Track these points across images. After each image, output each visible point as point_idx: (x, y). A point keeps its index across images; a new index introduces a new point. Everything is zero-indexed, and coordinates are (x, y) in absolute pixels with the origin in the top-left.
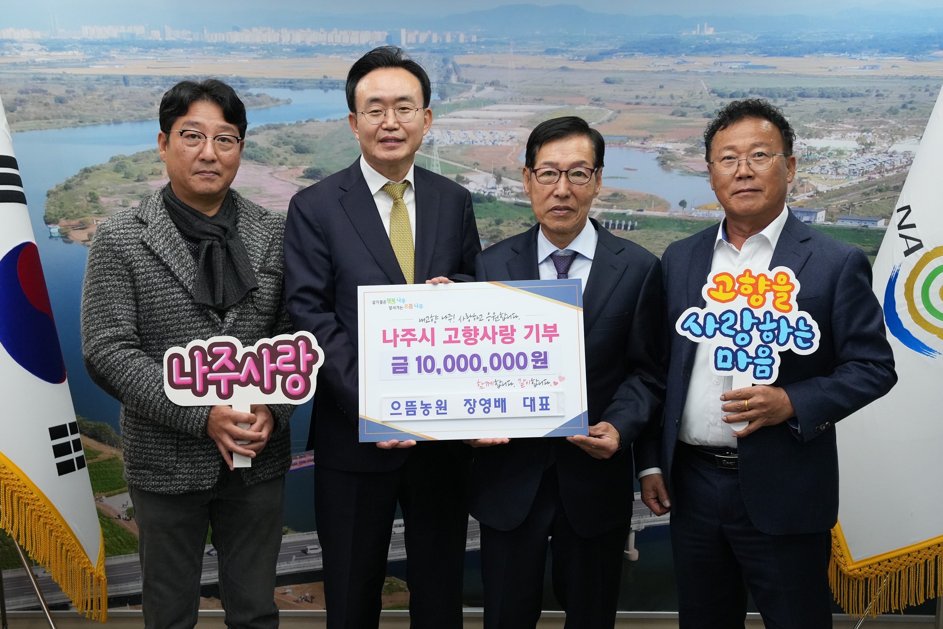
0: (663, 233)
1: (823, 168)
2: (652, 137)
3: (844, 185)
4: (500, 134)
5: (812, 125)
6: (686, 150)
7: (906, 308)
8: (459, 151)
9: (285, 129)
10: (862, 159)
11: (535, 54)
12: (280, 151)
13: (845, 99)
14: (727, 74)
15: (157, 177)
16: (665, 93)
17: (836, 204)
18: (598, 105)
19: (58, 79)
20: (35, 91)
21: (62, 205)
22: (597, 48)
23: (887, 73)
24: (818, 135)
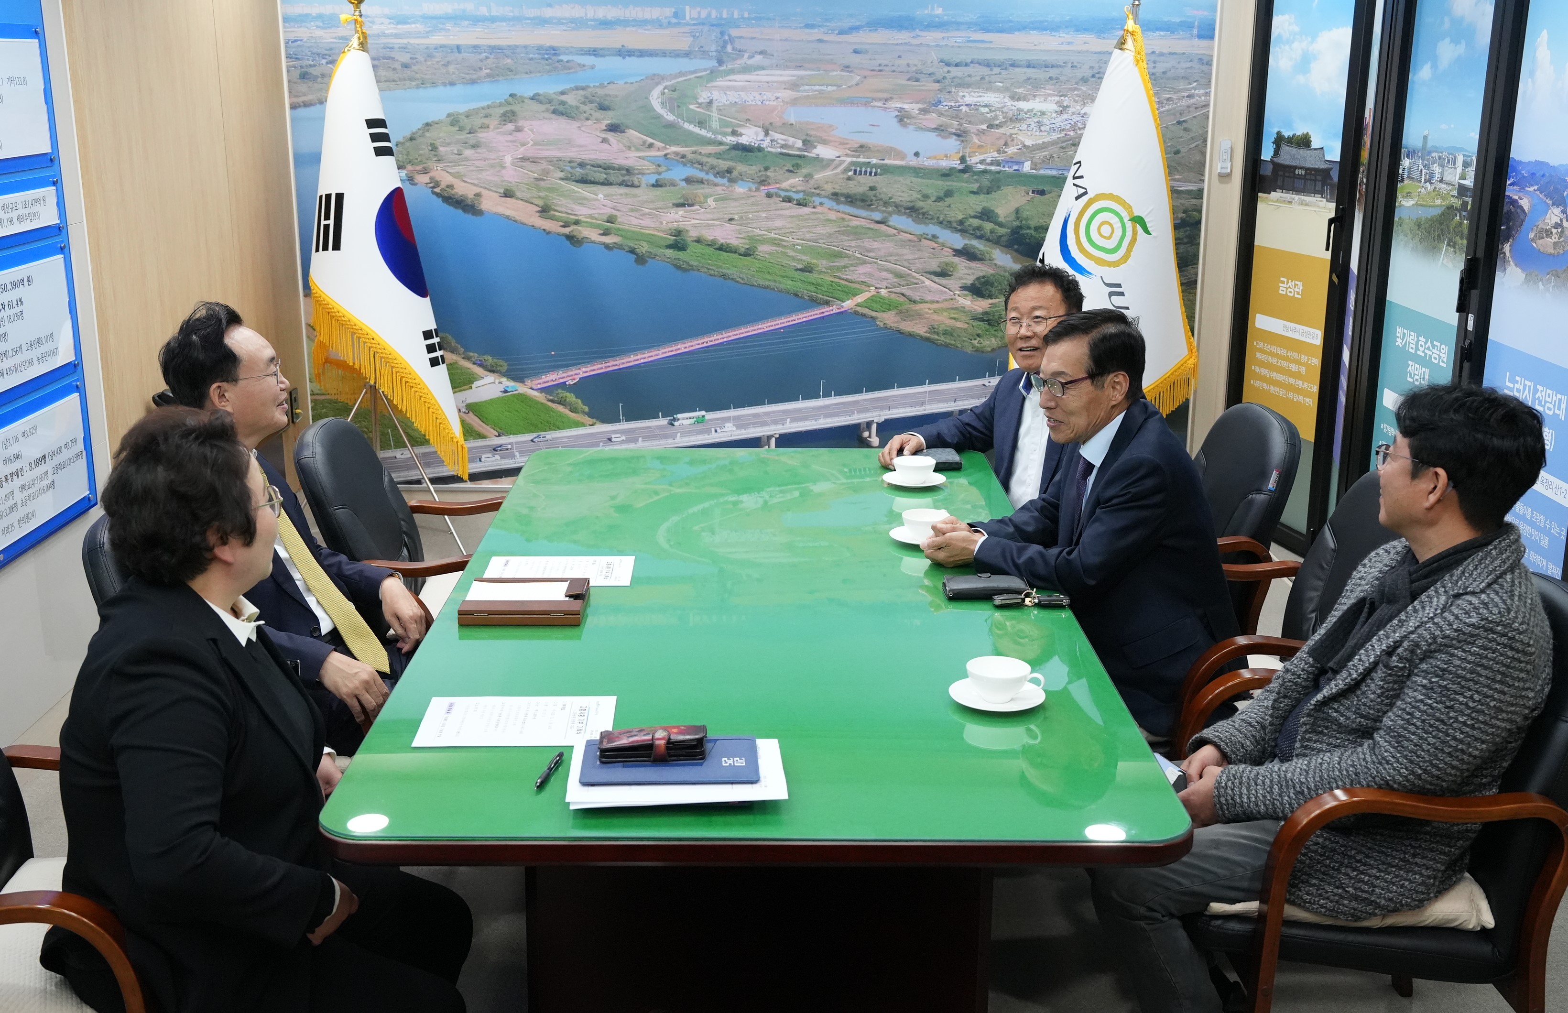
0: (901, 179)
1: (1029, 125)
2: (891, 98)
3: (1046, 140)
4: (768, 95)
5: (1020, 90)
6: (920, 110)
7: (1074, 240)
8: (734, 109)
9: (590, 90)
10: (1060, 119)
11: (796, 28)
12: (586, 108)
13: (1047, 69)
14: (953, 47)
15: (486, 130)
16: (902, 62)
17: (1039, 155)
18: (848, 71)
19: (404, 48)
20: (385, 58)
21: (408, 154)
22: (846, 24)
23: (1080, 48)
24: (1025, 99)
